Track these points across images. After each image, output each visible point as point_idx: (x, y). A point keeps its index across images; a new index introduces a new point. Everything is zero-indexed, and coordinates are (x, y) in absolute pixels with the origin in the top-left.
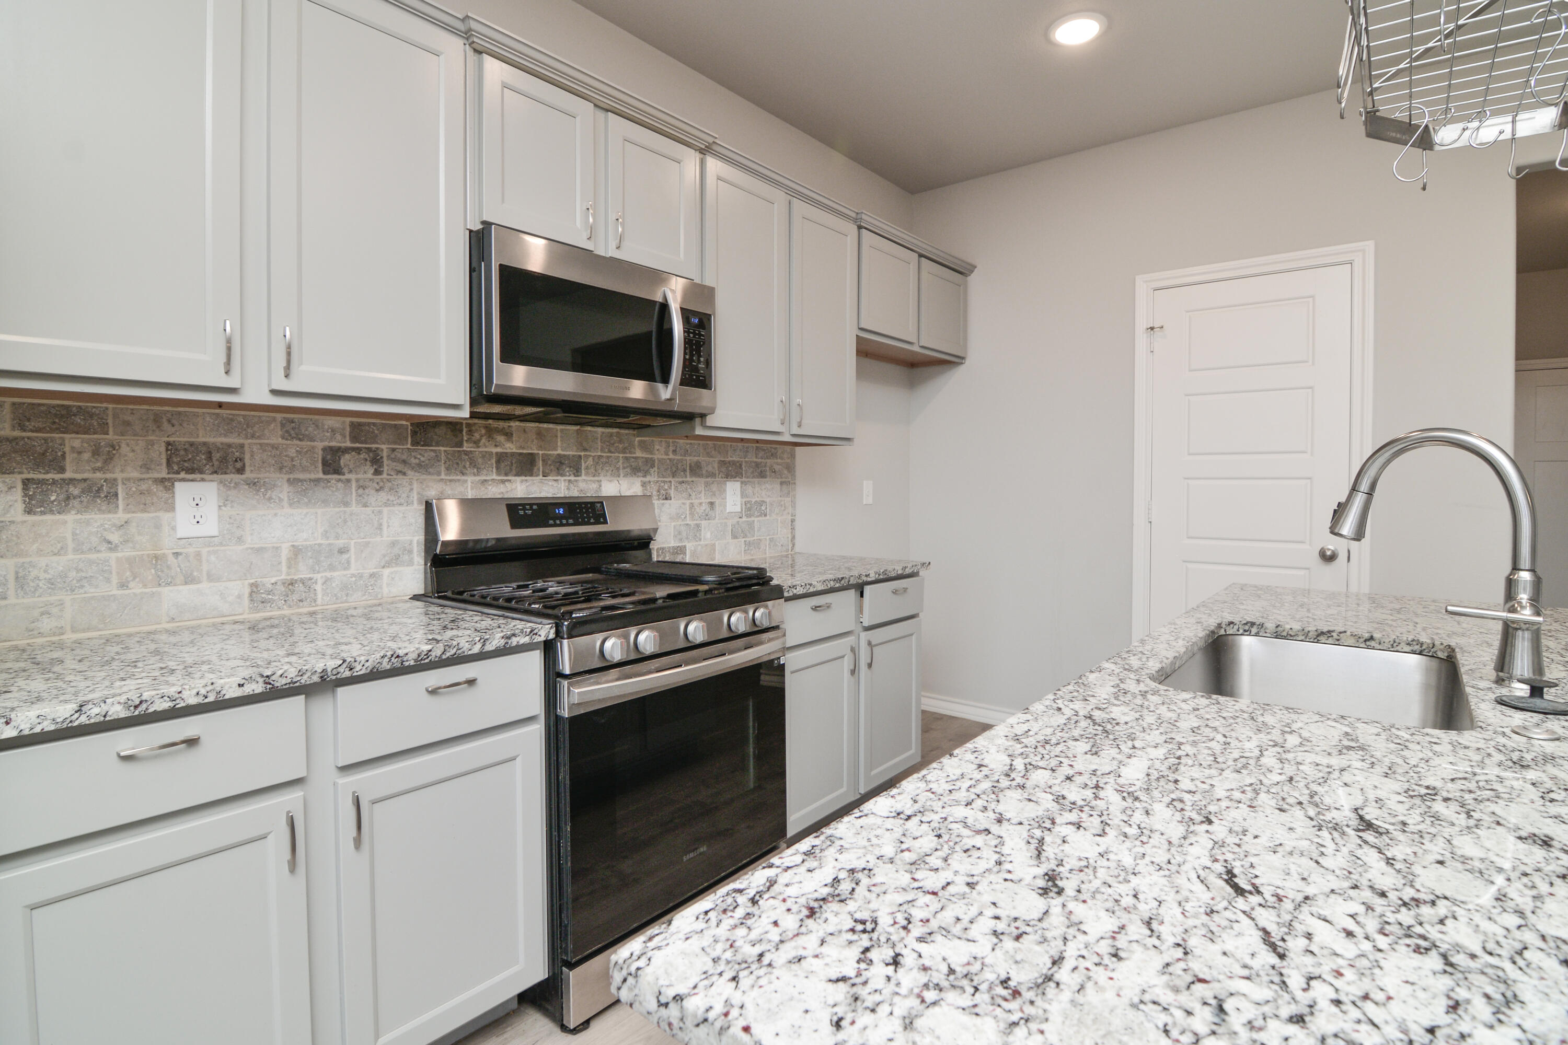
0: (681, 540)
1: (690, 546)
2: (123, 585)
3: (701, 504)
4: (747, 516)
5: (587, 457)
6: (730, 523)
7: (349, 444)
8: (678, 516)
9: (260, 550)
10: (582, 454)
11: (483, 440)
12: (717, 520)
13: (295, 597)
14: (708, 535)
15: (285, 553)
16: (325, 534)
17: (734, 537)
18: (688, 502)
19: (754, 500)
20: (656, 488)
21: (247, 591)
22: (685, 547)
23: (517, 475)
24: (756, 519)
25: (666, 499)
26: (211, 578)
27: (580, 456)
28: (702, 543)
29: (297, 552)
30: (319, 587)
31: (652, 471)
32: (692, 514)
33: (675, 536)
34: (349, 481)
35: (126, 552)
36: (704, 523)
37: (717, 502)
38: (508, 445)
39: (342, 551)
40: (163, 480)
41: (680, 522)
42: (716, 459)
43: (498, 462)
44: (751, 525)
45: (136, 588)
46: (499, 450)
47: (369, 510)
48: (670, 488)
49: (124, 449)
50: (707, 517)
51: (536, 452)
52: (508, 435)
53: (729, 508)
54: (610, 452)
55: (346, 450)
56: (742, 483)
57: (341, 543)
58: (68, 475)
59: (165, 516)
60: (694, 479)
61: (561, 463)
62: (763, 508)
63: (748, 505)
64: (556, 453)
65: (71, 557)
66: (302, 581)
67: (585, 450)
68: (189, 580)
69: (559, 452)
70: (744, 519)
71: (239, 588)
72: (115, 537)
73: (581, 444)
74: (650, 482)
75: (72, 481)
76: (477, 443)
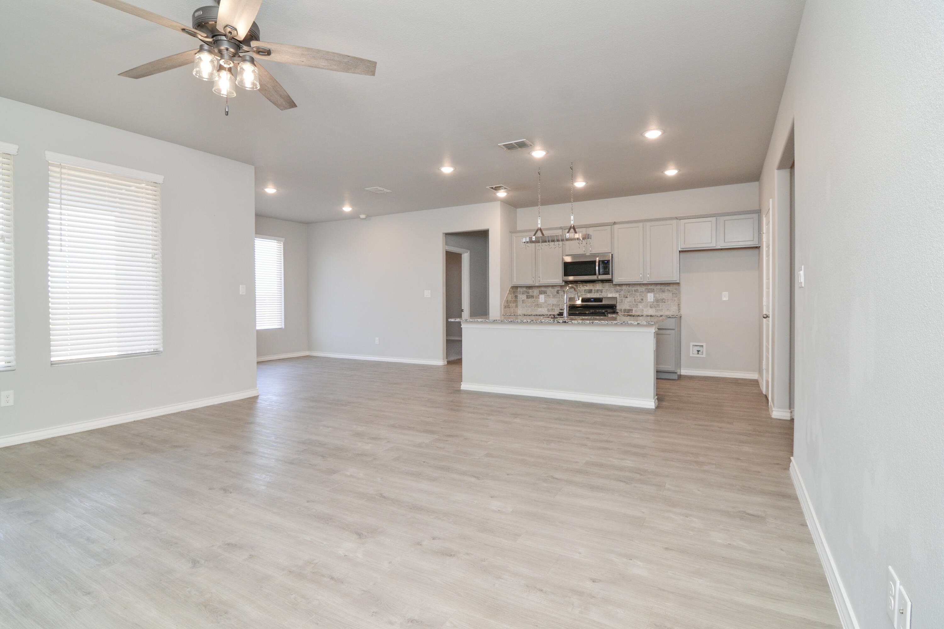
0: (631, 307)
1: (634, 309)
2: (535, 308)
3: (638, 299)
4: (656, 302)
5: (604, 289)
6: (649, 304)
7: (560, 289)
8: (630, 302)
9: (549, 304)
10: (603, 289)
11: (582, 287)
12: (644, 303)
13: (553, 311)
14: (641, 307)
15: (552, 305)
16: (557, 303)
17: (651, 307)
18: (633, 299)
19: (659, 298)
20: (623, 295)
21: (547, 310)
22: (632, 309)
23: (588, 293)
24: (660, 304)
25: (626, 298)
26: (543, 307)
27: (602, 289)
28: (639, 308)
29: (553, 305)
30: (556, 310)
31: (622, 291)
32: (635, 302)
33: (629, 306)
34: (560, 295)
35: (535, 304)
36: (639, 304)
37: (644, 298)
38: (587, 288)
39: (559, 305)
40: (538, 295)
41: (631, 303)
42: (644, 288)
43: (585, 291)
44: (658, 305)
45: (536, 308)
46: (585, 289)
47: (563, 299)
48: (628, 295)
49: (535, 291)
50: (640, 302)
51: (592, 289)
52: (587, 286)
53: (649, 300)
54: (610, 288)
55: (560, 290)
56: (654, 294)
57: (559, 304)
58: (530, 294)
59: (538, 299)
60: (636, 293)
61: (598, 291)
62: (664, 300)
63: (657, 300)
64: (597, 289)
65: (530, 304)
66: (554, 309)
67: (604, 288)
68: (541, 308)
69: (598, 288)
70: (655, 303)
71: (546, 309)
72: (534, 302)
73: (603, 287)
74: (621, 294)
75: (530, 295)
76: (581, 288)
